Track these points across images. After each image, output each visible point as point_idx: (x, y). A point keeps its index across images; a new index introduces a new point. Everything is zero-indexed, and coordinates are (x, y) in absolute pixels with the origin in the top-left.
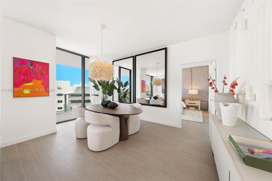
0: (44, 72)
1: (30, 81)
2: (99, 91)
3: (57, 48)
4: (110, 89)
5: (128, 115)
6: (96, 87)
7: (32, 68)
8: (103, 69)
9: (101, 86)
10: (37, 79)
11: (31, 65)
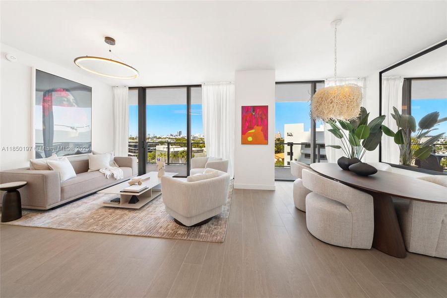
0: (264, 117)
1: (252, 128)
2: (343, 139)
3: (277, 83)
4: (367, 135)
5: (409, 200)
6: (335, 131)
7: (254, 114)
8: (333, 99)
9: (347, 130)
10: (258, 126)
11: (254, 111)
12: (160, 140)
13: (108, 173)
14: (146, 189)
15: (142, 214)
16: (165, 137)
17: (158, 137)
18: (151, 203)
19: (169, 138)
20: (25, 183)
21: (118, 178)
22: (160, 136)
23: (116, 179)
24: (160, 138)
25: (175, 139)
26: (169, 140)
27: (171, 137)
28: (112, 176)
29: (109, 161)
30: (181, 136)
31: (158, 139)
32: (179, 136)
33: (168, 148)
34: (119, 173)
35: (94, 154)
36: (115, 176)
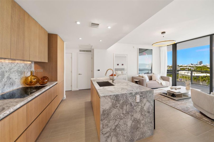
12: (182, 67)
13: (160, 82)
14: (180, 93)
15: (178, 103)
16: (186, 65)
17: (180, 65)
18: (182, 100)
19: (190, 67)
20: (138, 80)
21: (163, 85)
22: (181, 65)
23: (162, 85)
24: (181, 66)
25: (196, 67)
26: (190, 68)
27: (192, 66)
28: (161, 83)
29: (159, 77)
30: (202, 65)
31: (180, 67)
32: (200, 65)
33: (191, 74)
34: (164, 83)
35: (153, 74)
36: (162, 84)
